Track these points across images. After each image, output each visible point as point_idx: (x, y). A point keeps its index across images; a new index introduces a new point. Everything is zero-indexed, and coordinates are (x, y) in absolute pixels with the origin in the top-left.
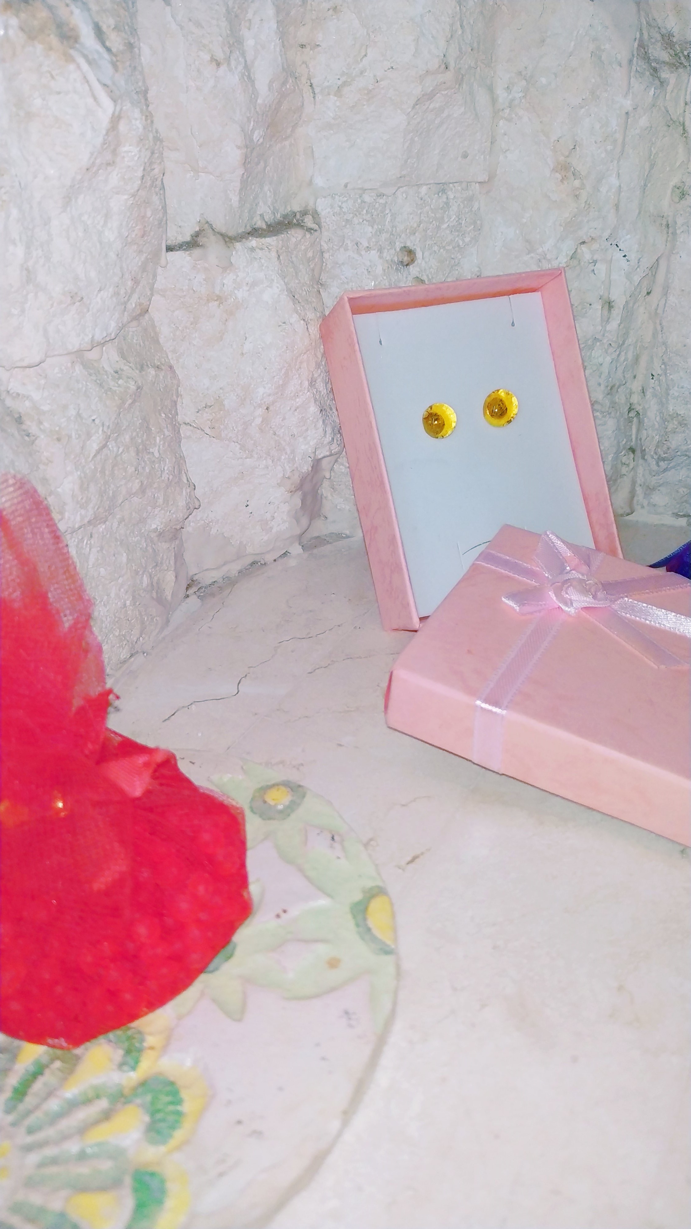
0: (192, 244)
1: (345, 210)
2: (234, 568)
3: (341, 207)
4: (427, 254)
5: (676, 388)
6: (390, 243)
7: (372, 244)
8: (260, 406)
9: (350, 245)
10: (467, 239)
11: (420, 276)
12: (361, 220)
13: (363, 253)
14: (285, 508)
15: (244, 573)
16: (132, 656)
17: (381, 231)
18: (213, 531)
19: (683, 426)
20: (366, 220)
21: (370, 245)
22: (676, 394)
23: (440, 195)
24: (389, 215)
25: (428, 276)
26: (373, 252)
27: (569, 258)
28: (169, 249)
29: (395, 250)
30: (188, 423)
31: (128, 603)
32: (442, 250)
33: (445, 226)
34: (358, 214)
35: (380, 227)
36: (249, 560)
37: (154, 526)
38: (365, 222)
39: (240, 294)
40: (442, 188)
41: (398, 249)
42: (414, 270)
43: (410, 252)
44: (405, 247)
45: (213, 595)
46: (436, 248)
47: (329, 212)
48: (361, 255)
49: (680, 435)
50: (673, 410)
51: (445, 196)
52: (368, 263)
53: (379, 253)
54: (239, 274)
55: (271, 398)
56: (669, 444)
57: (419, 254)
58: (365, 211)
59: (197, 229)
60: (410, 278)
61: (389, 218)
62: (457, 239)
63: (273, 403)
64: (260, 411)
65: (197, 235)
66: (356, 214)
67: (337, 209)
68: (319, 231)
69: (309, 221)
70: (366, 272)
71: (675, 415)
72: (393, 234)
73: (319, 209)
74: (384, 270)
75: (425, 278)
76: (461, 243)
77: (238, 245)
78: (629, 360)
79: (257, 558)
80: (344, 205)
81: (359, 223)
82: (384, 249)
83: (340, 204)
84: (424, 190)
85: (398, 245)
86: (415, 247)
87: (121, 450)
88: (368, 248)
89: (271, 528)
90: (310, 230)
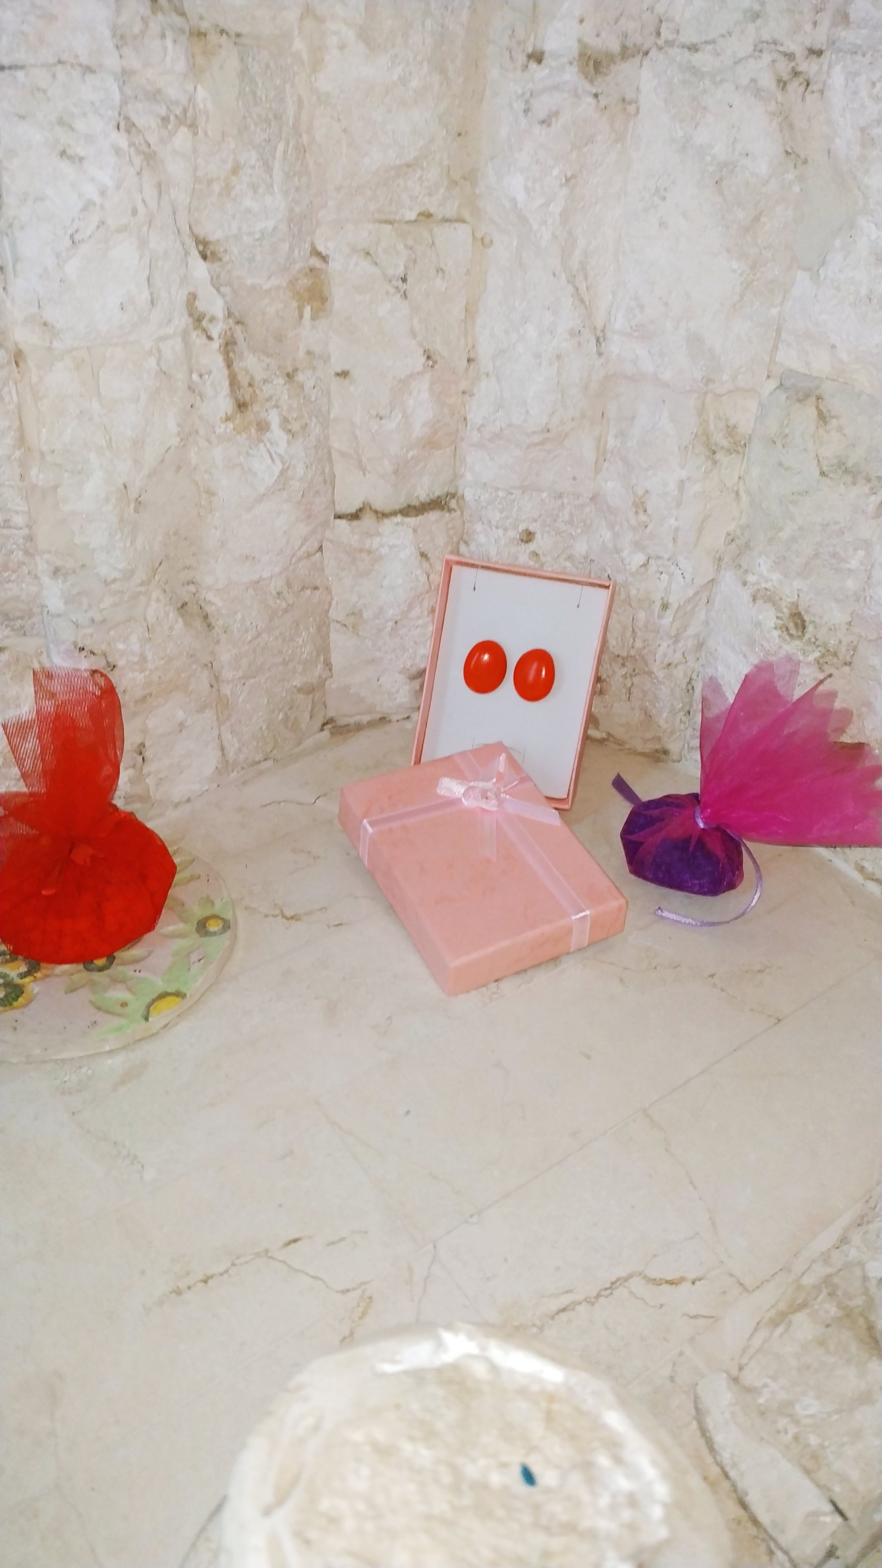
0: (355, 516)
1: (482, 499)
2: (365, 719)
3: (480, 497)
4: (546, 535)
6: (515, 526)
7: (499, 524)
8: (390, 620)
9: (486, 522)
10: (579, 531)
11: (537, 550)
12: (494, 508)
13: (494, 528)
14: (407, 688)
15: (371, 724)
16: (265, 760)
17: (507, 518)
18: (352, 691)
23: (557, 499)
24: (517, 507)
25: (543, 552)
26: (500, 530)
27: (638, 566)
28: (339, 517)
29: (518, 530)
30: (339, 622)
31: (264, 728)
32: (558, 536)
33: (561, 520)
35: (508, 514)
36: (378, 716)
37: (294, 684)
38: (496, 509)
39: (384, 551)
40: (560, 496)
41: (520, 531)
42: (532, 546)
43: (530, 534)
44: (527, 530)
45: (341, 734)
46: (554, 533)
47: (471, 499)
48: (492, 530)
51: (560, 502)
52: (496, 536)
53: (504, 531)
54: (384, 538)
55: (399, 618)
57: (538, 536)
58: (497, 503)
59: (362, 506)
60: (528, 551)
61: (516, 509)
62: (569, 530)
63: (400, 620)
64: (390, 624)
65: (361, 510)
66: (490, 504)
67: (477, 498)
68: (459, 512)
69: (453, 504)
70: (494, 542)
72: (518, 521)
73: (466, 495)
74: (505, 542)
75: (540, 552)
76: (573, 533)
77: (386, 521)
79: (385, 716)
80: (483, 495)
81: (492, 510)
82: (509, 529)
83: (480, 494)
84: (544, 495)
85: (522, 527)
86: (537, 530)
87: (271, 639)
88: (497, 527)
89: (396, 699)
90: (450, 510)
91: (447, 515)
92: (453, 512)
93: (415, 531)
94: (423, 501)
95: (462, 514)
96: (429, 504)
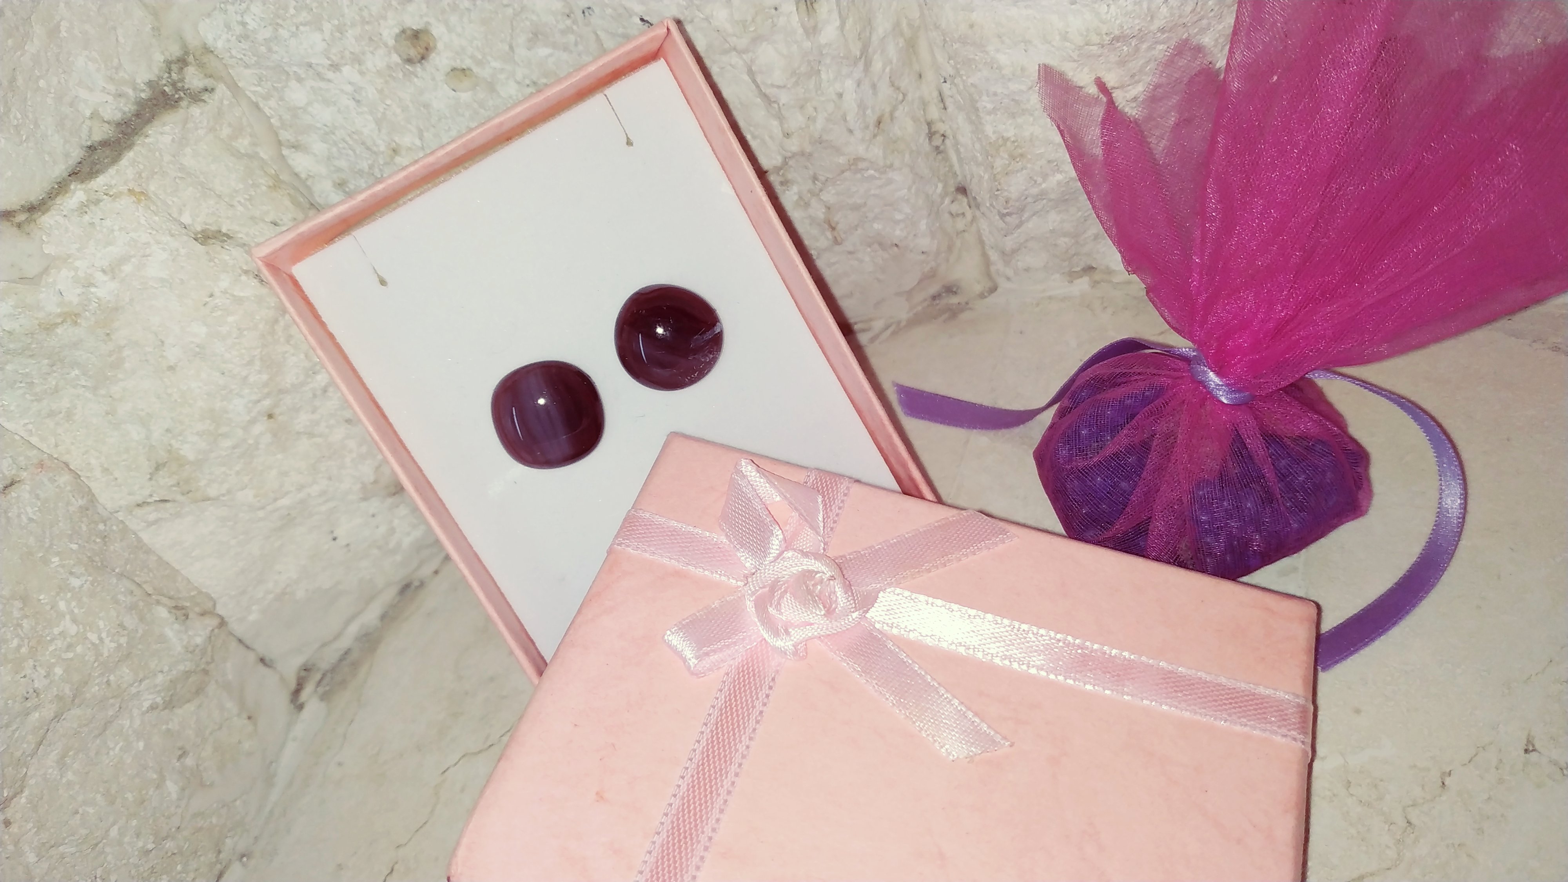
1: (252, 25)
2: (371, 615)
3: (244, 24)
4: (454, 19)
5: (985, 98)
6: (371, 39)
7: (334, 58)
9: (301, 72)
11: (458, 64)
12: (294, 29)
13: (330, 75)
15: (389, 618)
17: (341, 30)
19: (1018, 160)
20: (302, 24)
21: (333, 61)
22: (990, 106)
25: (472, 57)
26: (346, 70)
29: (386, 45)
30: (144, 503)
34: (280, 21)
35: (336, 22)
36: (392, 592)
38: (301, 28)
39: (106, 288)
41: (391, 42)
42: (441, 60)
43: (416, 36)
44: (403, 31)
45: (345, 679)
47: (229, 41)
48: (329, 81)
49: (1019, 175)
50: (994, 132)
52: (349, 88)
53: (357, 66)
54: (78, 263)
55: (266, 402)
56: (1006, 194)
57: (438, 30)
58: (292, 11)
60: (441, 78)
63: (277, 405)
64: (259, 428)
66: (277, 24)
67: (238, 29)
68: (225, 90)
69: (194, 79)
70: (352, 104)
71: (1000, 142)
72: (368, 23)
73: (210, 39)
74: (381, 92)
75: (468, 63)
77: (47, 220)
78: (895, 61)
79: (405, 582)
80: (248, 19)
81: (294, 35)
82: (364, 53)
83: (239, 18)
85: (389, 32)
86: (425, 19)
88: (335, 67)
90: (196, 97)
91: (196, 111)
92: (205, 96)
93: (140, 195)
94: (118, 116)
95: (234, 88)
96: (138, 115)
